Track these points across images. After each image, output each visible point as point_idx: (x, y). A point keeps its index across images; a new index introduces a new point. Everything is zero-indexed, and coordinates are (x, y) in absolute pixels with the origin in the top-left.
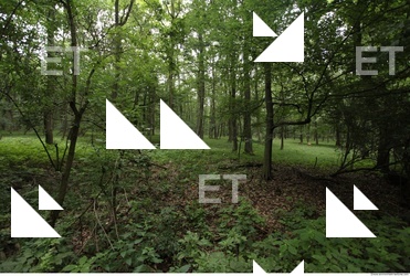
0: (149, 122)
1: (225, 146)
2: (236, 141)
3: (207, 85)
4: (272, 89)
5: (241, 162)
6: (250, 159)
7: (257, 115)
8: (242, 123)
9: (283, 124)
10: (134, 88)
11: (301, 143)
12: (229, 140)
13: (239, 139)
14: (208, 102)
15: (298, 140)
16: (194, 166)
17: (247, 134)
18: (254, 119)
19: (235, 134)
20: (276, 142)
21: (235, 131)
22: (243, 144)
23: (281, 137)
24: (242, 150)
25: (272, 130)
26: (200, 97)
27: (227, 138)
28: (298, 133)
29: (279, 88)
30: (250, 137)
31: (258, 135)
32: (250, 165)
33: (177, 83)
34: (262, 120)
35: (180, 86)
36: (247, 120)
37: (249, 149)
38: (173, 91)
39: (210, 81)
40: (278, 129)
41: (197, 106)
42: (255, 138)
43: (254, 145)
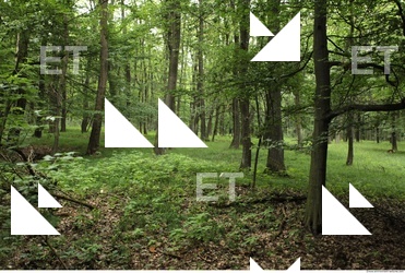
0: (54, 101)
1: (223, 157)
2: (248, 145)
3: (187, 21)
4: (329, 31)
5: (260, 190)
6: (278, 184)
7: (295, 88)
8: (263, 106)
9: (352, 108)
10: (17, 23)
11: (394, 151)
12: (234, 144)
13: (255, 140)
14: (188, 59)
15: (387, 145)
16: (156, 200)
17: (273, 132)
18: (288, 98)
19: (247, 131)
20: (337, 147)
21: (247, 123)
22: (264, 152)
23: (349, 138)
24: (262, 165)
25: (327, 121)
26: (169, 47)
27: (229, 138)
28: (386, 128)
29: (345, 29)
30: (278, 136)
31: (297, 132)
32: (277, 200)
33: (117, 14)
34: (305, 100)
35: (125, 21)
36: (273, 100)
37: (276, 162)
38: (107, 32)
39: (192, 11)
40: (340, 119)
41: (163, 66)
42: (289, 140)
43: (288, 154)
